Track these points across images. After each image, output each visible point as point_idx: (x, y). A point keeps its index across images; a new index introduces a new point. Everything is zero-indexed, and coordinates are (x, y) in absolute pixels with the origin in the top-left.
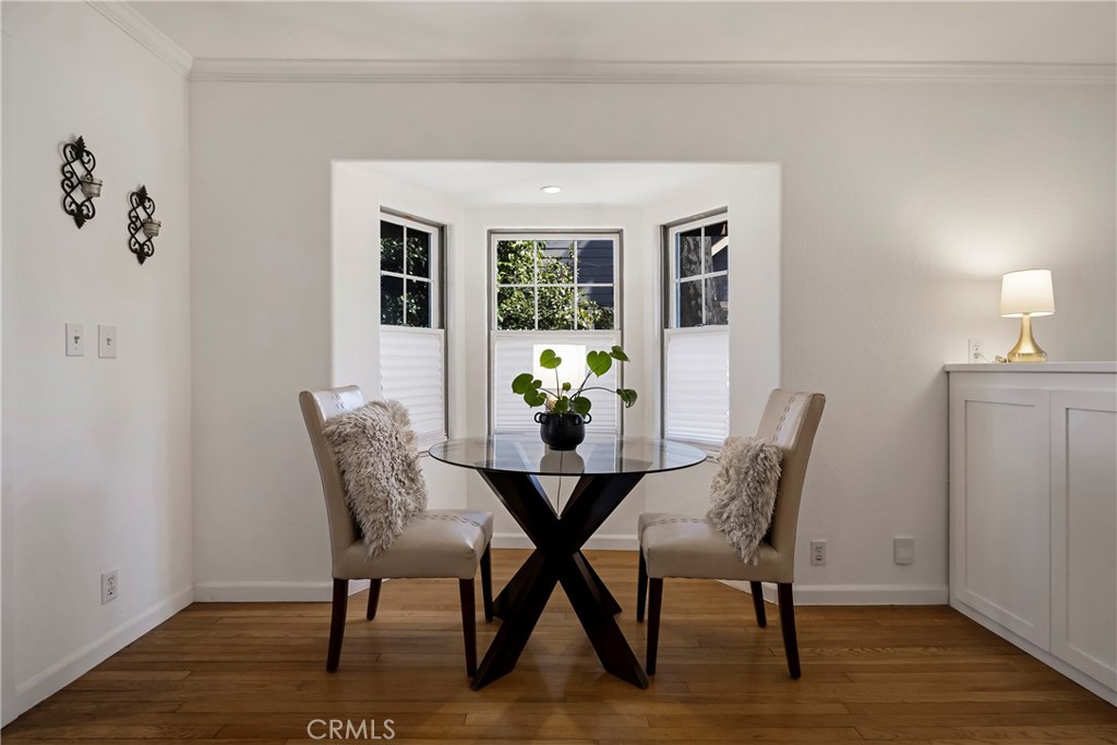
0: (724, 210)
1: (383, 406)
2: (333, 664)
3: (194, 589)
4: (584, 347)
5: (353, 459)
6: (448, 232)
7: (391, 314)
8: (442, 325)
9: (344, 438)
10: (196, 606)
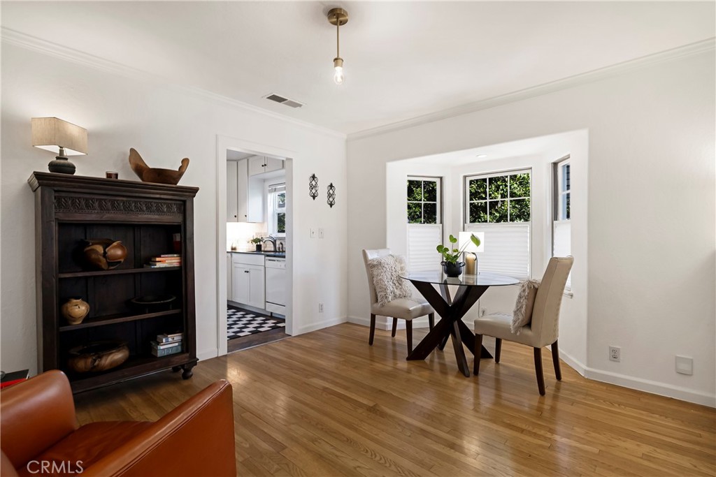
0: (568, 157)
1: (393, 256)
2: (371, 342)
3: (348, 317)
4: (483, 233)
5: (375, 273)
6: (444, 180)
7: (413, 218)
8: (441, 222)
9: (374, 266)
10: (347, 323)
